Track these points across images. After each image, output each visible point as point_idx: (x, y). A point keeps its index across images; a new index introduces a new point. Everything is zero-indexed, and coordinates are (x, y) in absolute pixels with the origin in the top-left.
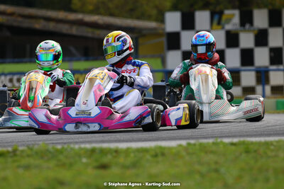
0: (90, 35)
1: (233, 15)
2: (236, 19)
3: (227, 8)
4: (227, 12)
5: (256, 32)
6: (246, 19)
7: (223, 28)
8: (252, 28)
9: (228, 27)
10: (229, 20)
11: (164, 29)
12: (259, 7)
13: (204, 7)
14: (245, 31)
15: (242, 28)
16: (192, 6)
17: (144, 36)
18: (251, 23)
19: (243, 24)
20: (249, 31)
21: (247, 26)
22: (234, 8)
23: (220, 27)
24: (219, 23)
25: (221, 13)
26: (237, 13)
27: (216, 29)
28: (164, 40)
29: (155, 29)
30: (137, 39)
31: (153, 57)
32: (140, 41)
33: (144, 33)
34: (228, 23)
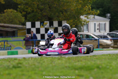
0: (3, 30)
1: (47, 23)
2: (48, 24)
4: (45, 22)
5: (54, 28)
6: (51, 24)
7: (44, 27)
9: (46, 27)
10: (46, 25)
11: (26, 28)
12: (55, 21)
13: (37, 21)
14: (51, 28)
16: (34, 20)
17: (20, 30)
18: (53, 26)
19: (50, 26)
20: (52, 28)
21: (52, 26)
22: (47, 21)
23: (43, 27)
24: (43, 26)
25: (43, 22)
26: (48, 22)
27: (42, 27)
28: (26, 31)
29: (22, 27)
30: (17, 31)
31: (22, 36)
32: (18, 31)
33: (19, 29)
34: (46, 26)
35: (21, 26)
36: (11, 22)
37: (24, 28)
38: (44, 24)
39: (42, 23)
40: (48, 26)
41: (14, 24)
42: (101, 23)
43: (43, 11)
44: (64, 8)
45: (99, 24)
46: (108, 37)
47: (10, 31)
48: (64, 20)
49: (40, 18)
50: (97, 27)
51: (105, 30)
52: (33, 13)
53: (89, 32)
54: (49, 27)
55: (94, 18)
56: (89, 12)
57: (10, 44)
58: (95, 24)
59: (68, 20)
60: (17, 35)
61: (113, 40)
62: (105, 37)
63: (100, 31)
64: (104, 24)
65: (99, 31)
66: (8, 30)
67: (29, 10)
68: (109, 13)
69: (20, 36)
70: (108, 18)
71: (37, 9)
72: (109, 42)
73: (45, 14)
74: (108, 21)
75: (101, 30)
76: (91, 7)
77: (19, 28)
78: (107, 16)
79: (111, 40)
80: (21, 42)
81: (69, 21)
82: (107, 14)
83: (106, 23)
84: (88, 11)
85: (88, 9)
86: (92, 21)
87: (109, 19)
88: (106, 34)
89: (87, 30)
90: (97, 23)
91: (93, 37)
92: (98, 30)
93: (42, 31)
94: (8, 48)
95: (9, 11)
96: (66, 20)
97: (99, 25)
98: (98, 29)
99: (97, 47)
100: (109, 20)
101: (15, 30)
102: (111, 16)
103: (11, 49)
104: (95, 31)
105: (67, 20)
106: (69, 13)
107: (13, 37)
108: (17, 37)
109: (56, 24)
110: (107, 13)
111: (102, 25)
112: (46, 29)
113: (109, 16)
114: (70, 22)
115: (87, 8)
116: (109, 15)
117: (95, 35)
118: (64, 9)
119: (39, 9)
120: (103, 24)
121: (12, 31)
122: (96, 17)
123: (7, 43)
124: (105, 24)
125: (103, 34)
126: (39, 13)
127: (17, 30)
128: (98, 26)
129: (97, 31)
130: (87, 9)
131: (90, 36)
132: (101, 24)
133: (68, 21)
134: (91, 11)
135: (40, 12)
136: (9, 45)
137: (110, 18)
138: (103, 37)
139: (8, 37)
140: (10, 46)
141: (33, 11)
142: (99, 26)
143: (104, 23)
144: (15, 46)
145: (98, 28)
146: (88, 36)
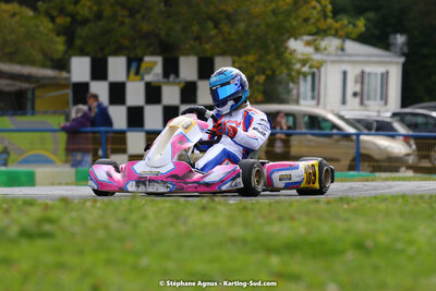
1: (155, 63)
2: (158, 69)
3: (145, 54)
4: (147, 59)
5: (182, 85)
6: (171, 69)
7: (142, 79)
8: (177, 80)
9: (148, 78)
10: (149, 70)
11: (69, 79)
12: (187, 55)
13: (116, 53)
14: (169, 83)
15: (165, 80)
16: (102, 49)
17: (44, 86)
18: (177, 73)
19: (166, 74)
20: (174, 83)
21: (172, 77)
22: (153, 54)
23: (139, 77)
24: (137, 73)
25: (140, 61)
26: (159, 60)
27: (133, 81)
28: (69, 92)
29: (55, 78)
30: (33, 91)
31: (54, 113)
32: (38, 93)
33: (43, 82)
34: (149, 73)
35: (49, 73)
36: (10, 54)
37: (62, 82)
38: (144, 66)
39: (135, 64)
40: (157, 75)
41: (21, 63)
42: (368, 69)
43: (139, 16)
44: (223, 7)
45: (363, 73)
46: (397, 126)
47: (6, 89)
48: (223, 54)
49: (126, 43)
50: (352, 87)
51: (384, 98)
52: (100, 23)
53: (318, 104)
54: (160, 78)
55: (343, 49)
56: (323, 25)
57: (6, 143)
58: (345, 73)
59: (240, 56)
60: (33, 108)
61: (415, 138)
62: (383, 128)
63: (366, 102)
64: (382, 75)
65: (362, 103)
67: (85, 8)
68: (401, 33)
69: (45, 113)
70: (398, 49)
71: (118, 8)
72: (397, 147)
73: (145, 27)
74: (397, 63)
75: (368, 99)
76: (330, 7)
77: (44, 78)
78: (395, 45)
79: (406, 138)
80: (48, 135)
81: (244, 58)
82: (392, 37)
83: (387, 73)
84: (318, 20)
85: (319, 12)
86: (333, 62)
87: (403, 54)
88: (386, 116)
89: (313, 98)
90: (353, 71)
91: (334, 126)
92: (357, 100)
95: (5, 11)
96: (232, 55)
97: (359, 79)
98: (355, 94)
99: (352, 168)
100: (402, 60)
101: (25, 85)
102: (409, 43)
103: (10, 161)
104: (344, 102)
105: (235, 53)
106: (242, 26)
107: (15, 114)
108: (33, 114)
109: (188, 68)
110: (396, 32)
111: (372, 78)
112: (148, 85)
113: (403, 44)
114: (246, 62)
115: (314, 8)
116: (400, 39)
117: (342, 118)
118: (222, 11)
119: (123, 6)
120: (376, 74)
121: (13, 89)
122: (351, 46)
124: (385, 77)
125: (375, 114)
126: (122, 23)
127: (31, 86)
128: (356, 82)
129: (353, 102)
130: (314, 12)
131: (326, 120)
132: (369, 74)
133: (236, 58)
134: (330, 21)
135: (127, 20)
137: (406, 50)
138: (375, 125)
141: (99, 16)
142: (362, 83)
143: (380, 70)
144: (24, 152)
145: (358, 89)
146: (315, 122)
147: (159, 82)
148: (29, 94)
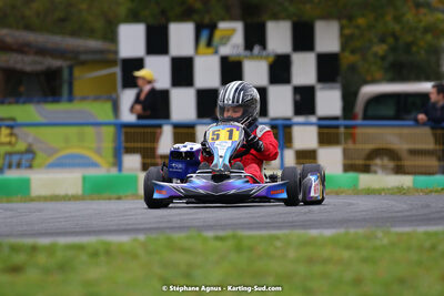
1: (234, 30)
2: (238, 38)
3: (223, 19)
4: (223, 25)
5: (271, 59)
6: (255, 38)
7: (216, 52)
8: (264, 53)
9: (225, 51)
10: (226, 39)
11: (116, 52)
12: (276, 17)
14: (252, 57)
15: (248, 53)
17: (83, 63)
18: (263, 45)
19: (249, 46)
20: (259, 57)
21: (257, 49)
22: (232, 18)
23: (211, 50)
24: (209, 44)
25: (213, 27)
26: (239, 26)
27: (205, 54)
28: (118, 70)
29: (101, 52)
30: (71, 69)
31: (97, 99)
32: (77, 72)
33: (83, 57)
34: (225, 44)
35: (93, 44)
37: (111, 56)
38: (218, 34)
40: (235, 46)
47: (28, 68)
48: (326, 17)
57: (30, 140)
60: (71, 92)
66: (19, 66)
69: (84, 99)
80: (90, 130)
93: (207, 72)
94: (15, 159)
96: (338, 18)
101: (56, 63)
103: (35, 163)
107: (46, 102)
109: (279, 37)
112: (225, 61)
121: (39, 68)
123: (11, 134)
127: (67, 63)
133: (344, 22)
136: (21, 146)
139: (17, 102)
140: (30, 151)
144: (56, 151)
147: (239, 55)
148: (66, 74)
